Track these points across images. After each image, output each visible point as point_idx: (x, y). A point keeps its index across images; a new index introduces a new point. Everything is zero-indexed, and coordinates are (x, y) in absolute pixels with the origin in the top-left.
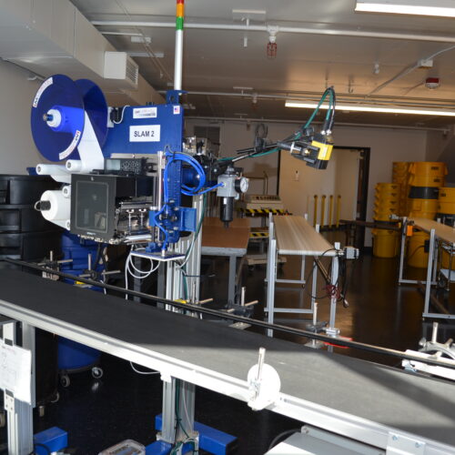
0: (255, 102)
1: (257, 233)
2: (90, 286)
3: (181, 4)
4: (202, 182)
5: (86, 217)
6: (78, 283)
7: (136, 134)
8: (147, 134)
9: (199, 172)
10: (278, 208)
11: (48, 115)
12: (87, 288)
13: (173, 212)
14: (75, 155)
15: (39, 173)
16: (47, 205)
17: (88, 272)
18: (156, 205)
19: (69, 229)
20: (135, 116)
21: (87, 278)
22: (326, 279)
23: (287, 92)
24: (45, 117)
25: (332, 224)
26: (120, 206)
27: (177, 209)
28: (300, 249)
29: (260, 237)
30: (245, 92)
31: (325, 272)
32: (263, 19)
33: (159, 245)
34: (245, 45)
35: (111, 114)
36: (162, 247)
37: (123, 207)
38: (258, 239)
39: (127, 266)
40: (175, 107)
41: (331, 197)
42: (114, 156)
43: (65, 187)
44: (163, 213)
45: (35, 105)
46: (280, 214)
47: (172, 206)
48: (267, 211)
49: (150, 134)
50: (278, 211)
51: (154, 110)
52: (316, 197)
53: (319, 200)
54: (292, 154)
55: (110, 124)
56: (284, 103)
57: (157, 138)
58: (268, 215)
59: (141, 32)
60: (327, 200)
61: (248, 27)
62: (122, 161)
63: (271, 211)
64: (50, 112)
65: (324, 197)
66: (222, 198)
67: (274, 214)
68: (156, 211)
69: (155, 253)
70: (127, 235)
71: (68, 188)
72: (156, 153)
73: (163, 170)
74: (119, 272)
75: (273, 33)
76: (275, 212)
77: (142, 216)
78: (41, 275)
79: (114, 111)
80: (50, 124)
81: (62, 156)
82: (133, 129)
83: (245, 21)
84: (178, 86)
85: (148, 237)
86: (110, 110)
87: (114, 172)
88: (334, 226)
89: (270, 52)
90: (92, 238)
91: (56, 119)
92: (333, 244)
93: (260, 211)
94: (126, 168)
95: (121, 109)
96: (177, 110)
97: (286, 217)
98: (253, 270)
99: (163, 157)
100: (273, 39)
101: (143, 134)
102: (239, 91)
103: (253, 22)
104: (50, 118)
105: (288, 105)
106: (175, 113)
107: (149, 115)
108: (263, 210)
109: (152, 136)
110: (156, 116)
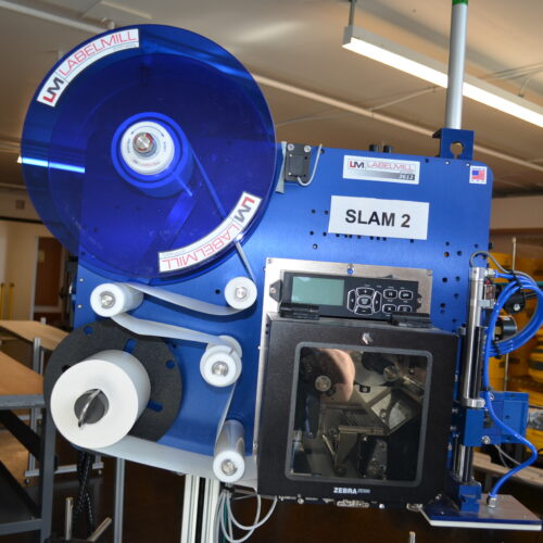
8: (388, 220)
20: (350, 173)
40: (473, 168)
49: (399, 220)
51: (414, 167)
57: (418, 231)
82: (340, 204)
101: (374, 218)
106: (472, 181)
107: (397, 176)
109: (404, 225)
110: (416, 182)
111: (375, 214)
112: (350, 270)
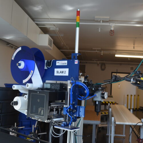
0: (102, 54)
1: (102, 112)
2: (33, 140)
3: (78, 16)
4: (88, 94)
5: (34, 109)
6: (28, 138)
7: (57, 72)
8: (63, 72)
9: (86, 90)
10: (112, 101)
11: (19, 63)
12: (32, 141)
13: (74, 108)
14: (30, 81)
15: (14, 89)
16: (16, 103)
17: (32, 133)
18: (66, 104)
19: (26, 114)
20: (57, 64)
21: (32, 136)
22: (137, 136)
23: (116, 50)
24: (17, 64)
25: (135, 108)
26: (51, 105)
27: (76, 106)
28: (125, 122)
29: (104, 114)
30: (98, 50)
31: (137, 133)
32: (108, 20)
33: (68, 123)
34: (99, 31)
35: (46, 63)
36: (69, 124)
37: (52, 106)
38: (103, 115)
39: (51, 131)
40: (75, 61)
41: (135, 95)
42: (47, 81)
43: (25, 96)
44: (70, 108)
45: (13, 59)
46: (113, 104)
47: (73, 105)
48: (107, 102)
50: (112, 102)
51: (66, 62)
52: (128, 95)
53: (129, 97)
54: (132, 83)
55: (46, 68)
56: (115, 55)
57: (67, 74)
58: (107, 104)
59: (55, 26)
60: (133, 97)
61: (101, 24)
62: (51, 84)
63: (109, 102)
64: (19, 62)
65: (131, 95)
66: (96, 101)
67: (110, 104)
68: (67, 108)
69: (66, 127)
70: (53, 118)
71: (27, 96)
72: (67, 81)
73: (70, 89)
74: (46, 133)
75: (112, 26)
76: (111, 103)
77: (60, 109)
78: (9, 133)
79: (48, 62)
80: (20, 67)
81: (24, 81)
82: (56, 70)
83: (100, 21)
84: (77, 51)
85: (62, 119)
86: (46, 61)
87: (47, 89)
88: (136, 109)
89: (111, 34)
90: (37, 119)
91: (22, 65)
92: (141, 120)
93: (104, 103)
94: (53, 87)
95: (51, 61)
96: (76, 62)
97: (116, 105)
98: (101, 129)
99: (70, 83)
100: (112, 29)
101: (60, 72)
102: (95, 50)
103: (103, 22)
104: (20, 65)
105: (116, 56)
106: (75, 63)
107: (64, 64)
108: (105, 102)
109: (65, 73)
110: (67, 65)
111: (61, 71)
112: (56, 82)
